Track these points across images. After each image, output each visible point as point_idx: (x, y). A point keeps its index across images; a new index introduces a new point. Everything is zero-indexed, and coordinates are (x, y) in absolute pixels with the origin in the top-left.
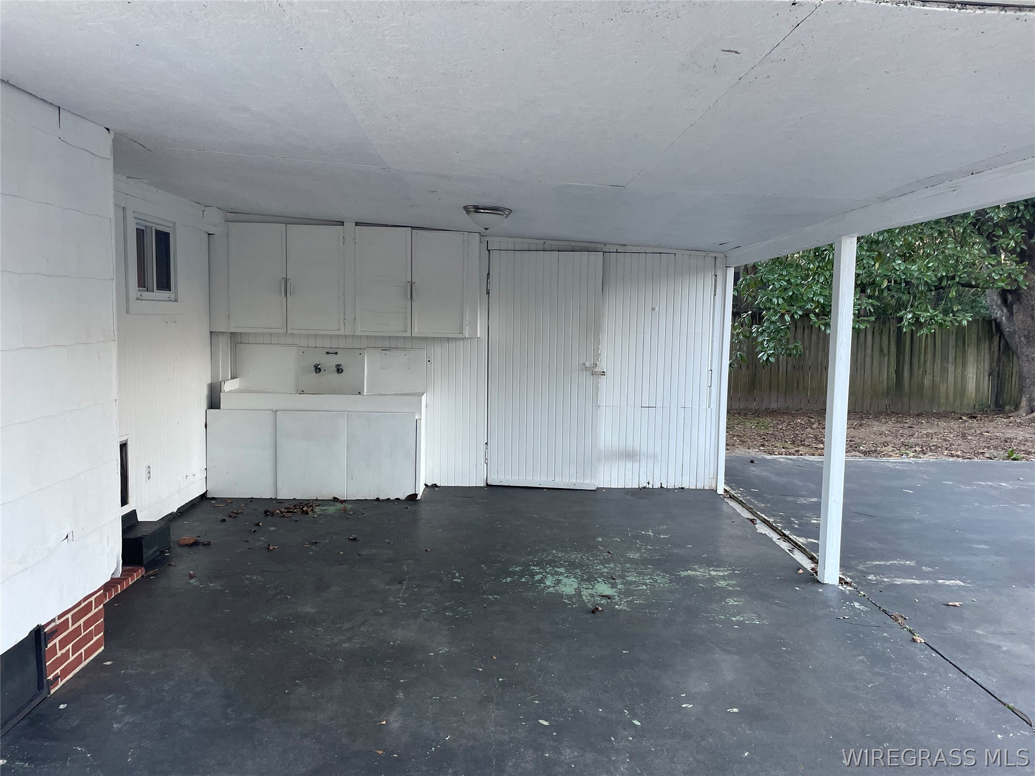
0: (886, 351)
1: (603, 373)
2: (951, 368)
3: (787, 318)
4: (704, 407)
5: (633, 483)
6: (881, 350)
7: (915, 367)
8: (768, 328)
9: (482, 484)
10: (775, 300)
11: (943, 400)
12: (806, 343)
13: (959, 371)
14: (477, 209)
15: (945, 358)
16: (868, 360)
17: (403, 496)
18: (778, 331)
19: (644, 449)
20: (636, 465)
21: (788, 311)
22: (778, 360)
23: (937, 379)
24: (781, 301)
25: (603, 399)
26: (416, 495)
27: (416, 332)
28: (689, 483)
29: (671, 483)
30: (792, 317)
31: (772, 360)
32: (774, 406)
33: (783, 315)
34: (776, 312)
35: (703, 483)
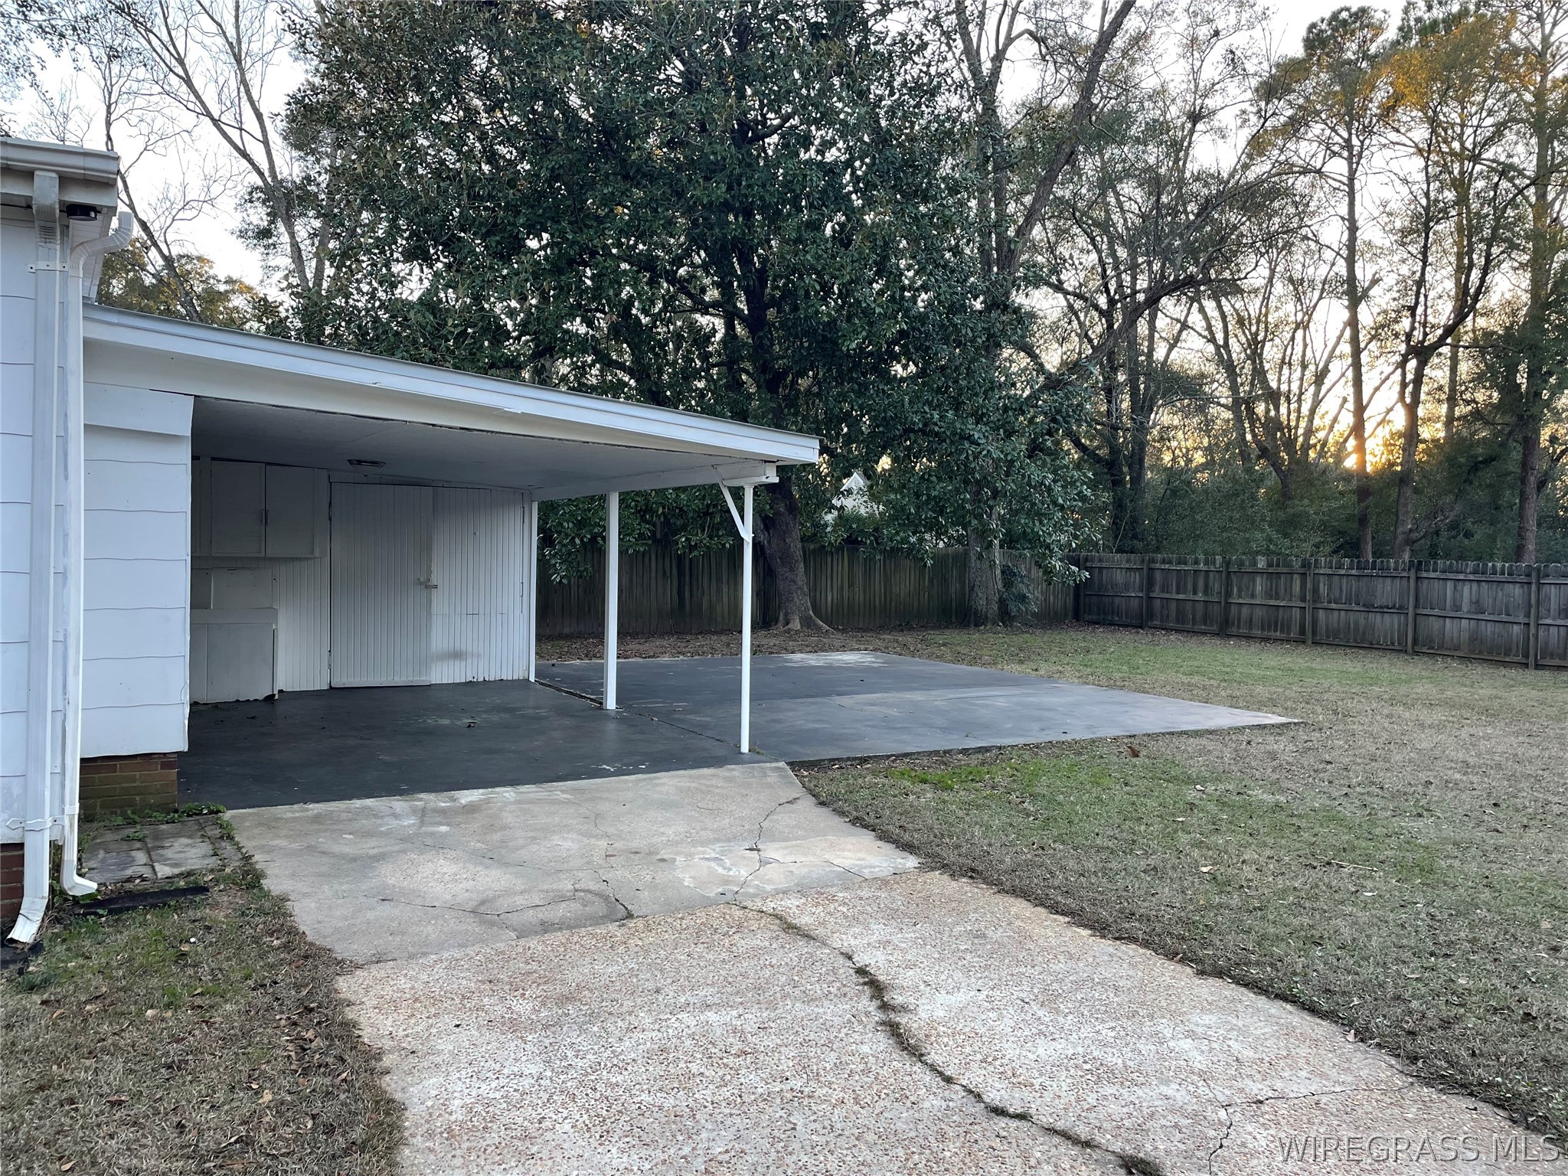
0: (668, 573)
1: (436, 587)
2: (725, 589)
3: (577, 541)
4: (517, 612)
5: (460, 679)
6: (665, 572)
7: (695, 588)
8: (560, 550)
9: (326, 687)
10: (565, 524)
11: (719, 619)
12: (596, 567)
13: (732, 591)
14: (359, 462)
15: (719, 580)
16: (653, 581)
17: (261, 697)
18: (569, 553)
19: (469, 649)
20: (464, 663)
21: (578, 535)
22: (569, 582)
23: (714, 599)
24: (571, 525)
25: (434, 610)
26: (274, 695)
27: (270, 553)
28: (507, 675)
29: (493, 676)
30: (582, 540)
31: (565, 581)
32: (567, 631)
33: (573, 539)
34: (567, 535)
35: (518, 674)
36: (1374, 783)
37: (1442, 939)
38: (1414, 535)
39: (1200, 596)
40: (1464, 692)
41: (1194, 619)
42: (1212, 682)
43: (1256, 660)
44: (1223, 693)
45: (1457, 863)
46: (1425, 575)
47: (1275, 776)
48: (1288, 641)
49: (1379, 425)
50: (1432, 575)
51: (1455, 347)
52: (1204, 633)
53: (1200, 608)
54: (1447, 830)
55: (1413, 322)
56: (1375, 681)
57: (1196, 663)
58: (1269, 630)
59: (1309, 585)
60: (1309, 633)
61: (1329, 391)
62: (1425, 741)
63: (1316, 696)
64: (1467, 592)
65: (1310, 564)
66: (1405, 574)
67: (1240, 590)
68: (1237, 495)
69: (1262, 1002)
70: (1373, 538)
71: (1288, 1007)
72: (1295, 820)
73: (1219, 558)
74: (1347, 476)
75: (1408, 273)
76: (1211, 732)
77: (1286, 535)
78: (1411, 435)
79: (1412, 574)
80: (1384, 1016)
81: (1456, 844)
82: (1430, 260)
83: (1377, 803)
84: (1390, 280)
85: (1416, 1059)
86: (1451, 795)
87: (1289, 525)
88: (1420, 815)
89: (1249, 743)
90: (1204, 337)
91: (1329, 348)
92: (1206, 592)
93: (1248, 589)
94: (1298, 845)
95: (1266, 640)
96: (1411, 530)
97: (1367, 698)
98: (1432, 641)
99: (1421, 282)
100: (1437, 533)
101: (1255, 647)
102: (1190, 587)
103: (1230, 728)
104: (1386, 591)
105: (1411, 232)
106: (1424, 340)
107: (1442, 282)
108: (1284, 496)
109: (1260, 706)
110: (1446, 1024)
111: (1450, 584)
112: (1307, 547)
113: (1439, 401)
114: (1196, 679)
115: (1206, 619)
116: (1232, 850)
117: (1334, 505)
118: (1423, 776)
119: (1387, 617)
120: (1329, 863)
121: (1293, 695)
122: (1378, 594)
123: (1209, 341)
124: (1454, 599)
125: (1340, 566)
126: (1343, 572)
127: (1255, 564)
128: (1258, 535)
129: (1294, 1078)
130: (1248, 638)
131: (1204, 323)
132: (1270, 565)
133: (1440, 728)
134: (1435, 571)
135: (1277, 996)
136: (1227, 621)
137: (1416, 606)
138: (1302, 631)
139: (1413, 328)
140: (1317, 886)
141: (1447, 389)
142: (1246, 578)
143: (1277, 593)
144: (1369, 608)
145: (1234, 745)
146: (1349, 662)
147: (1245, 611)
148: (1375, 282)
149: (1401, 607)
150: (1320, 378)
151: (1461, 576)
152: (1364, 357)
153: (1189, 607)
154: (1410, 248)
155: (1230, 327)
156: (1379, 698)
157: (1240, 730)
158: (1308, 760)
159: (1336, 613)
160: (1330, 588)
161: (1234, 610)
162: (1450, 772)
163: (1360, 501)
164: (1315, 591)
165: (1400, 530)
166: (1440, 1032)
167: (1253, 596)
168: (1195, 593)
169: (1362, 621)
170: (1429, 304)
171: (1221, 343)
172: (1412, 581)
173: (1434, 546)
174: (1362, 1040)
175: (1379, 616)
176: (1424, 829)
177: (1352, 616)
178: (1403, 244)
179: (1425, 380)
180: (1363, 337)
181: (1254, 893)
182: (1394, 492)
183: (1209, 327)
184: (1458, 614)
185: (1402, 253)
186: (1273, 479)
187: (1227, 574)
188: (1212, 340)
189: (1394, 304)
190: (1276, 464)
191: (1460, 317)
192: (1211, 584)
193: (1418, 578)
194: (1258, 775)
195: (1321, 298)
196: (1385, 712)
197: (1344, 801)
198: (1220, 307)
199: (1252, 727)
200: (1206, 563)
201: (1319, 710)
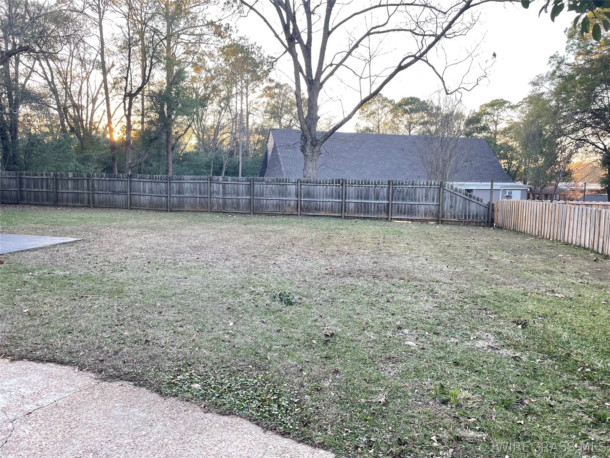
36: (106, 261)
37: (121, 318)
38: (132, 165)
39: (44, 190)
40: (145, 222)
41: (42, 199)
42: (47, 226)
43: (68, 215)
44: (50, 231)
45: (131, 287)
46: (133, 180)
47: (66, 264)
48: (83, 207)
49: (119, 122)
50: (136, 180)
51: (143, 95)
52: (47, 205)
53: (45, 195)
54: (131, 275)
55: (127, 84)
56: (115, 220)
57: (41, 219)
58: (75, 202)
59: (90, 184)
60: (91, 203)
61: (98, 107)
62: (128, 242)
63: (90, 228)
64: (147, 185)
65: (90, 176)
66: (126, 179)
67: (62, 187)
68: (61, 147)
69: (40, 366)
70: (118, 166)
71: (52, 364)
72: (71, 281)
73: (52, 173)
74: (108, 141)
75: (124, 64)
76: (41, 248)
77: (84, 164)
78: (129, 127)
79: (129, 179)
80: (92, 357)
81: (133, 280)
82: (132, 60)
83: (106, 268)
84: (117, 65)
85: (102, 371)
86: (134, 261)
87: (84, 160)
88: (122, 271)
89: (58, 251)
90: (42, 77)
91: (97, 90)
92: (47, 188)
93: (65, 186)
94: (70, 292)
95: (74, 207)
96: (131, 163)
97: (110, 227)
98: (137, 204)
99: (129, 68)
100: (140, 164)
101: (69, 210)
102: (40, 186)
103: (50, 246)
104: (120, 186)
105: (124, 48)
106: (131, 91)
107: (136, 70)
108: (82, 148)
109: (66, 234)
110: (116, 353)
111: (142, 183)
112: (92, 169)
113: (138, 115)
114: (39, 226)
115: (48, 199)
116: (40, 300)
117: (102, 152)
118: (125, 255)
119: (120, 196)
120: (82, 297)
121: (81, 229)
122: (117, 187)
123: (45, 79)
124: (143, 188)
125: (102, 176)
126: (103, 179)
127: (68, 175)
128: (71, 164)
129: (49, 396)
130: (67, 206)
131: (42, 70)
132: (74, 176)
133: (135, 236)
134: (136, 178)
135: (47, 361)
136: (57, 200)
137: (131, 191)
138: (89, 203)
139: (126, 86)
140: (75, 307)
141: (141, 111)
142: (64, 181)
143: (78, 188)
144: (114, 193)
145: (51, 253)
146: (106, 214)
147: (65, 195)
148: (113, 65)
149: (125, 192)
150: (94, 101)
151: (145, 180)
152: (110, 95)
153: (40, 194)
154: (124, 54)
155: (54, 75)
156: (115, 227)
157: (55, 246)
158: (83, 255)
159: (101, 195)
160: (99, 185)
161: (60, 195)
162: (135, 253)
163: (112, 151)
164: (93, 186)
165: (127, 163)
166: (113, 356)
167: (68, 189)
168: (42, 188)
169: (111, 198)
170: (132, 77)
171: (50, 80)
172: (129, 182)
173: (140, 169)
174: (81, 370)
175: (117, 196)
176: (121, 276)
177: (108, 196)
178: (122, 52)
179: (133, 107)
180: (109, 86)
181: (46, 317)
182: (124, 148)
183: (45, 73)
184: (145, 194)
185: (120, 56)
186: (77, 141)
187: (56, 180)
188: (46, 78)
189: (120, 76)
190: (78, 135)
191: (144, 84)
192: (49, 184)
193: (131, 181)
194: (59, 264)
195: (93, 69)
196: (116, 232)
197: (93, 270)
198: (48, 65)
199: (60, 244)
200: (46, 175)
201: (90, 233)
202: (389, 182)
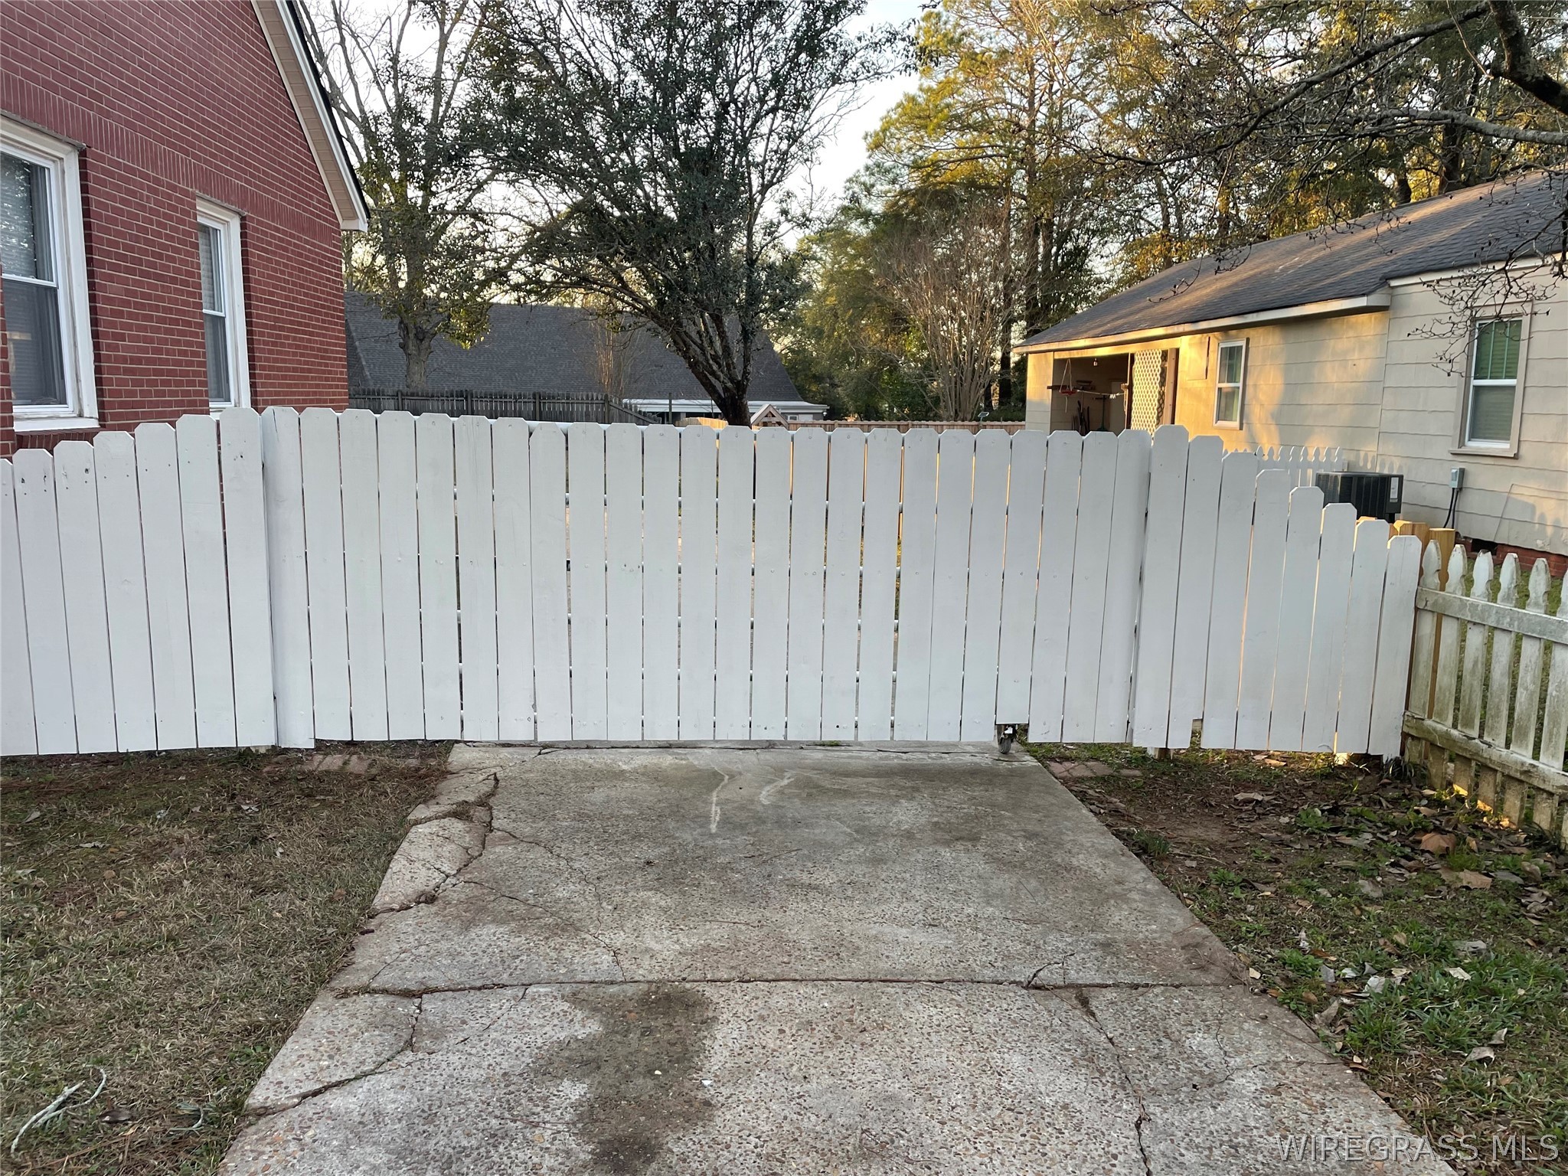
202: (534, 395)
